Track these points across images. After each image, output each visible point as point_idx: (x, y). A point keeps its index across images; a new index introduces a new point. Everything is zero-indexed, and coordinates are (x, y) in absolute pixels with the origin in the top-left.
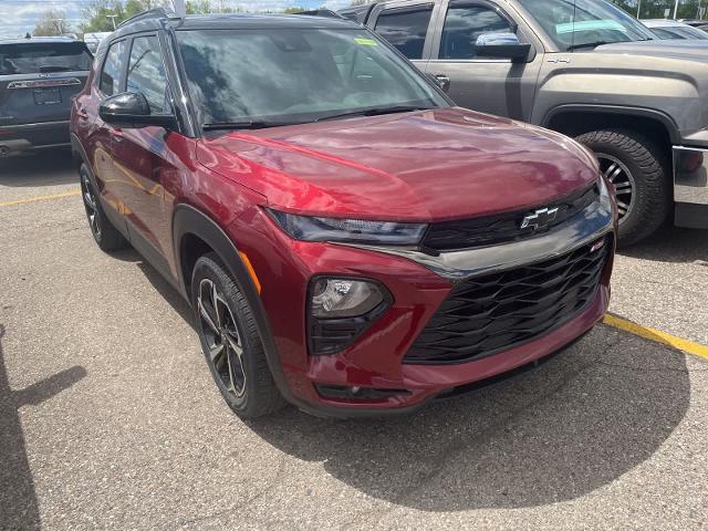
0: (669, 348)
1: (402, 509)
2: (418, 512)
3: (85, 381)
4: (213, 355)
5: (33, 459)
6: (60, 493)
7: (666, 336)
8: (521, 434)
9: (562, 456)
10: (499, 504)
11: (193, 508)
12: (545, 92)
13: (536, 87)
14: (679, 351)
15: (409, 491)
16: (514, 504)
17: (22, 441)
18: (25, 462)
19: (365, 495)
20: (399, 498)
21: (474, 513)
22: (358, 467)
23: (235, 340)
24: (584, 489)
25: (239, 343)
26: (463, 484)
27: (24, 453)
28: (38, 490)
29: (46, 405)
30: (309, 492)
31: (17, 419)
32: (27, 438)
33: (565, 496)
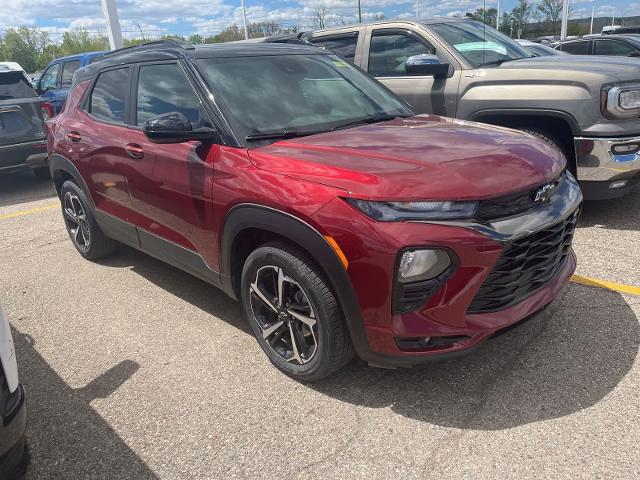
0: (608, 290)
1: (471, 433)
2: (485, 433)
3: (140, 371)
4: (266, 333)
5: (130, 442)
6: (174, 465)
7: (601, 282)
8: (532, 365)
9: (570, 376)
10: (542, 418)
11: (302, 458)
12: (464, 100)
13: (457, 97)
14: (615, 292)
15: (470, 418)
16: (553, 415)
17: (110, 430)
18: (125, 446)
19: (437, 426)
20: (466, 424)
21: (528, 426)
22: (420, 406)
23: (306, 314)
24: (598, 396)
25: (312, 315)
26: (508, 406)
27: (119, 439)
28: (151, 466)
29: (115, 395)
30: (391, 431)
31: (94, 412)
32: (115, 427)
33: (587, 404)
